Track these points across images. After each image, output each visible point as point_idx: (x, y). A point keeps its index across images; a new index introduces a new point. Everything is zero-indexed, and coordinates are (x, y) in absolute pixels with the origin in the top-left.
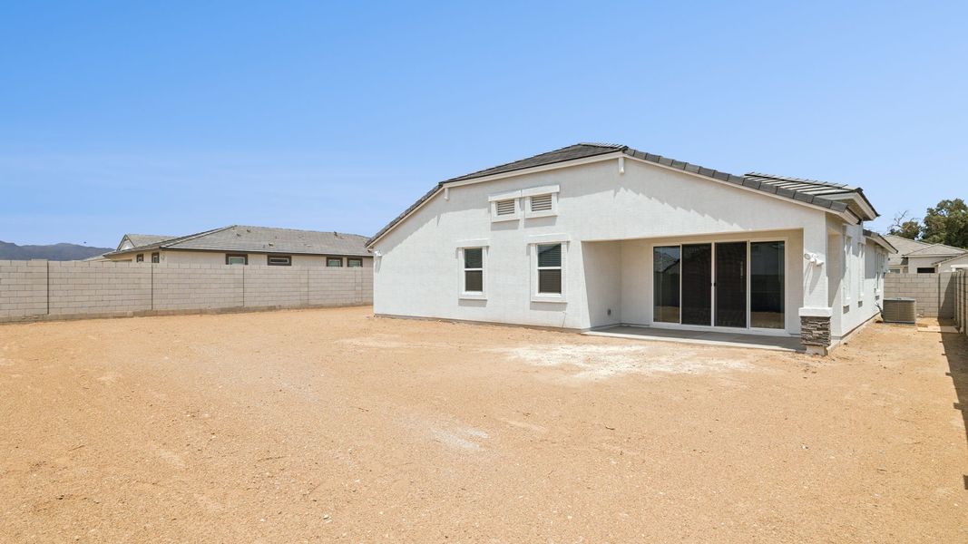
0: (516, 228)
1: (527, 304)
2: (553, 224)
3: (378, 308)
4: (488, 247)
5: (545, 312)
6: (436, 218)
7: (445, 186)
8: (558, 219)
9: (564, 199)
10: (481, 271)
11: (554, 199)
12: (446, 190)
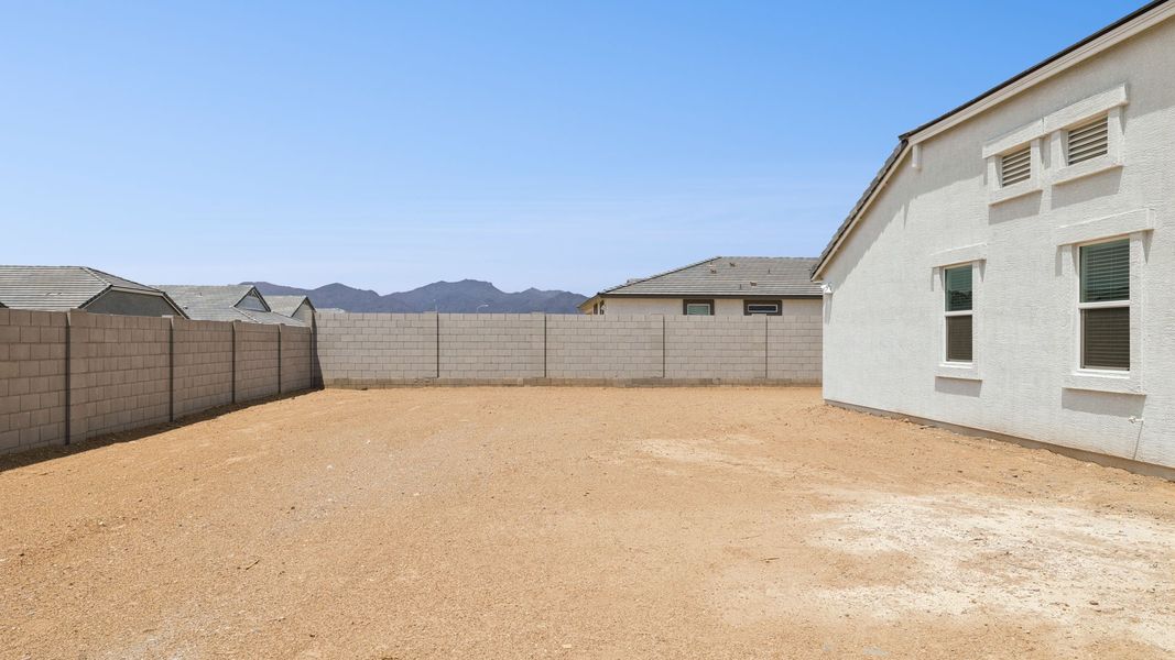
0: (1034, 212)
1: (1058, 395)
2: (1113, 190)
3: (829, 392)
4: (983, 262)
5: (1095, 417)
6: (902, 210)
7: (913, 141)
8: (1125, 176)
9: (1140, 119)
10: (970, 317)
11: (1114, 123)
12: (915, 150)
